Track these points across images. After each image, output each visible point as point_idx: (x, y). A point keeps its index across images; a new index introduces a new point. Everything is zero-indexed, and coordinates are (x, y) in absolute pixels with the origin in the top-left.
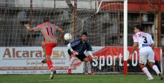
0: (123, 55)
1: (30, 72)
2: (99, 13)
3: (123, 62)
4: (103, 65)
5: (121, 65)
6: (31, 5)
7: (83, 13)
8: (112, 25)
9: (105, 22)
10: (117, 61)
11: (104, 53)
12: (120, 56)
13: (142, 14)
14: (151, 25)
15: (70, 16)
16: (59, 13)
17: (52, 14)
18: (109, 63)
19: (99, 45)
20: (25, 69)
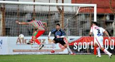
0: (93, 42)
1: (33, 53)
2: (78, 15)
3: (93, 46)
4: (81, 48)
5: (92, 48)
6: (34, 10)
7: (68, 15)
8: (87, 22)
9: (82, 20)
10: (90, 46)
11: (81, 41)
12: (92, 43)
13: (106, 15)
14: (112, 23)
15: (59, 16)
16: (52, 15)
17: (48, 15)
18: (85, 47)
19: (78, 36)
20: (30, 51)
